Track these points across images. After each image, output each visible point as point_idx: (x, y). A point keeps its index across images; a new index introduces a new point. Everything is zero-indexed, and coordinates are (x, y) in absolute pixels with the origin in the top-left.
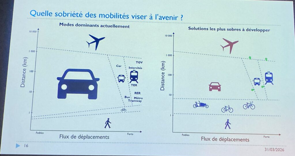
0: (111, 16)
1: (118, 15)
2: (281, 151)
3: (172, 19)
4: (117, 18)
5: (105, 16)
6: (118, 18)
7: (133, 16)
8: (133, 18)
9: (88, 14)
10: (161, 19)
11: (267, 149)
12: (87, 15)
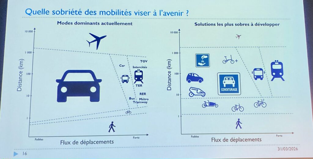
0: (112, 13)
1: (120, 12)
2: (294, 150)
3: (177, 15)
4: (118, 14)
5: (106, 13)
6: (120, 14)
7: (136, 13)
8: (136, 14)
9: (88, 11)
10: (166, 15)
11: (280, 149)
12: (87, 13)
